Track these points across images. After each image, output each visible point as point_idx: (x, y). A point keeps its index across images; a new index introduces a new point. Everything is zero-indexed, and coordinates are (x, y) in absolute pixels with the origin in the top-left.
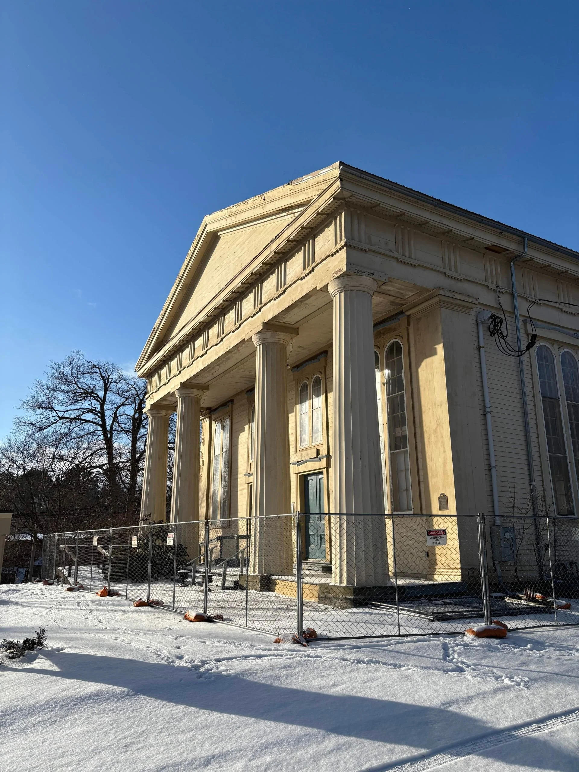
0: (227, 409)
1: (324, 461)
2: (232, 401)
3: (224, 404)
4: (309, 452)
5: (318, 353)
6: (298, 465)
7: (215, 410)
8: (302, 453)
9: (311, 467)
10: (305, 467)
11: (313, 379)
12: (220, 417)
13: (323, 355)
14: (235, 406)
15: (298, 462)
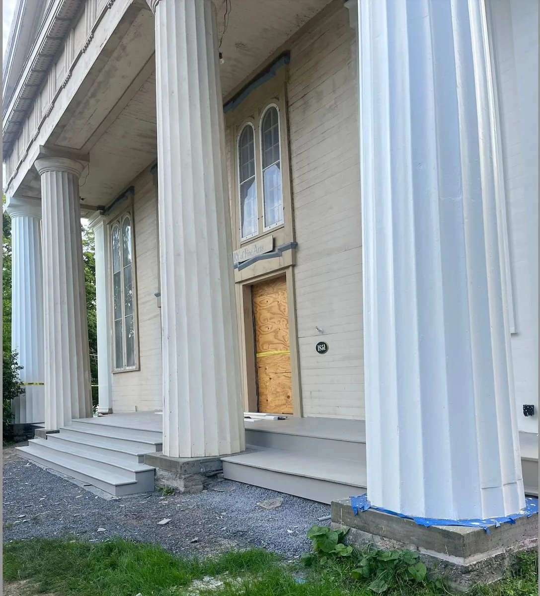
0: (125, 203)
1: (288, 254)
2: (131, 189)
3: (121, 197)
4: (259, 243)
5: (271, 60)
6: (240, 269)
7: (110, 207)
8: (245, 248)
9: (264, 268)
10: (253, 270)
11: (263, 115)
12: (116, 217)
13: (283, 60)
14: (137, 197)
15: (240, 263)
